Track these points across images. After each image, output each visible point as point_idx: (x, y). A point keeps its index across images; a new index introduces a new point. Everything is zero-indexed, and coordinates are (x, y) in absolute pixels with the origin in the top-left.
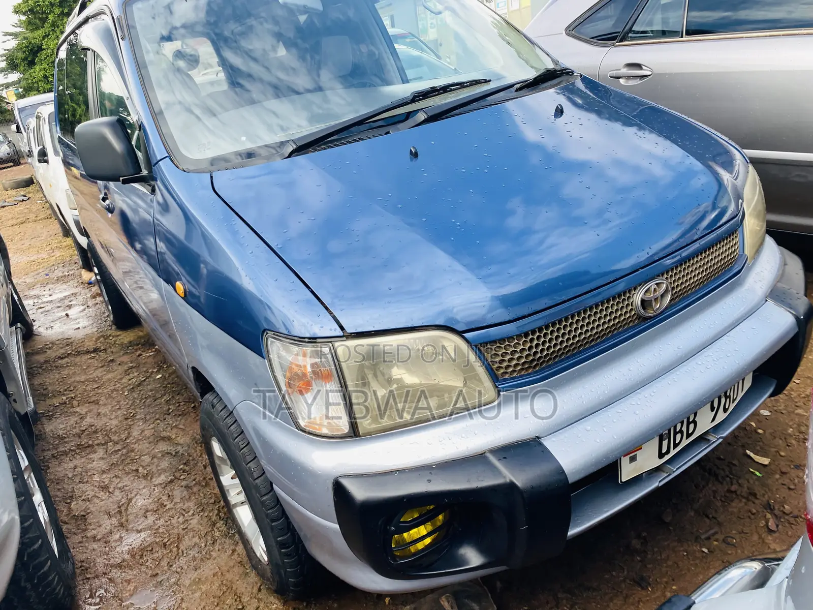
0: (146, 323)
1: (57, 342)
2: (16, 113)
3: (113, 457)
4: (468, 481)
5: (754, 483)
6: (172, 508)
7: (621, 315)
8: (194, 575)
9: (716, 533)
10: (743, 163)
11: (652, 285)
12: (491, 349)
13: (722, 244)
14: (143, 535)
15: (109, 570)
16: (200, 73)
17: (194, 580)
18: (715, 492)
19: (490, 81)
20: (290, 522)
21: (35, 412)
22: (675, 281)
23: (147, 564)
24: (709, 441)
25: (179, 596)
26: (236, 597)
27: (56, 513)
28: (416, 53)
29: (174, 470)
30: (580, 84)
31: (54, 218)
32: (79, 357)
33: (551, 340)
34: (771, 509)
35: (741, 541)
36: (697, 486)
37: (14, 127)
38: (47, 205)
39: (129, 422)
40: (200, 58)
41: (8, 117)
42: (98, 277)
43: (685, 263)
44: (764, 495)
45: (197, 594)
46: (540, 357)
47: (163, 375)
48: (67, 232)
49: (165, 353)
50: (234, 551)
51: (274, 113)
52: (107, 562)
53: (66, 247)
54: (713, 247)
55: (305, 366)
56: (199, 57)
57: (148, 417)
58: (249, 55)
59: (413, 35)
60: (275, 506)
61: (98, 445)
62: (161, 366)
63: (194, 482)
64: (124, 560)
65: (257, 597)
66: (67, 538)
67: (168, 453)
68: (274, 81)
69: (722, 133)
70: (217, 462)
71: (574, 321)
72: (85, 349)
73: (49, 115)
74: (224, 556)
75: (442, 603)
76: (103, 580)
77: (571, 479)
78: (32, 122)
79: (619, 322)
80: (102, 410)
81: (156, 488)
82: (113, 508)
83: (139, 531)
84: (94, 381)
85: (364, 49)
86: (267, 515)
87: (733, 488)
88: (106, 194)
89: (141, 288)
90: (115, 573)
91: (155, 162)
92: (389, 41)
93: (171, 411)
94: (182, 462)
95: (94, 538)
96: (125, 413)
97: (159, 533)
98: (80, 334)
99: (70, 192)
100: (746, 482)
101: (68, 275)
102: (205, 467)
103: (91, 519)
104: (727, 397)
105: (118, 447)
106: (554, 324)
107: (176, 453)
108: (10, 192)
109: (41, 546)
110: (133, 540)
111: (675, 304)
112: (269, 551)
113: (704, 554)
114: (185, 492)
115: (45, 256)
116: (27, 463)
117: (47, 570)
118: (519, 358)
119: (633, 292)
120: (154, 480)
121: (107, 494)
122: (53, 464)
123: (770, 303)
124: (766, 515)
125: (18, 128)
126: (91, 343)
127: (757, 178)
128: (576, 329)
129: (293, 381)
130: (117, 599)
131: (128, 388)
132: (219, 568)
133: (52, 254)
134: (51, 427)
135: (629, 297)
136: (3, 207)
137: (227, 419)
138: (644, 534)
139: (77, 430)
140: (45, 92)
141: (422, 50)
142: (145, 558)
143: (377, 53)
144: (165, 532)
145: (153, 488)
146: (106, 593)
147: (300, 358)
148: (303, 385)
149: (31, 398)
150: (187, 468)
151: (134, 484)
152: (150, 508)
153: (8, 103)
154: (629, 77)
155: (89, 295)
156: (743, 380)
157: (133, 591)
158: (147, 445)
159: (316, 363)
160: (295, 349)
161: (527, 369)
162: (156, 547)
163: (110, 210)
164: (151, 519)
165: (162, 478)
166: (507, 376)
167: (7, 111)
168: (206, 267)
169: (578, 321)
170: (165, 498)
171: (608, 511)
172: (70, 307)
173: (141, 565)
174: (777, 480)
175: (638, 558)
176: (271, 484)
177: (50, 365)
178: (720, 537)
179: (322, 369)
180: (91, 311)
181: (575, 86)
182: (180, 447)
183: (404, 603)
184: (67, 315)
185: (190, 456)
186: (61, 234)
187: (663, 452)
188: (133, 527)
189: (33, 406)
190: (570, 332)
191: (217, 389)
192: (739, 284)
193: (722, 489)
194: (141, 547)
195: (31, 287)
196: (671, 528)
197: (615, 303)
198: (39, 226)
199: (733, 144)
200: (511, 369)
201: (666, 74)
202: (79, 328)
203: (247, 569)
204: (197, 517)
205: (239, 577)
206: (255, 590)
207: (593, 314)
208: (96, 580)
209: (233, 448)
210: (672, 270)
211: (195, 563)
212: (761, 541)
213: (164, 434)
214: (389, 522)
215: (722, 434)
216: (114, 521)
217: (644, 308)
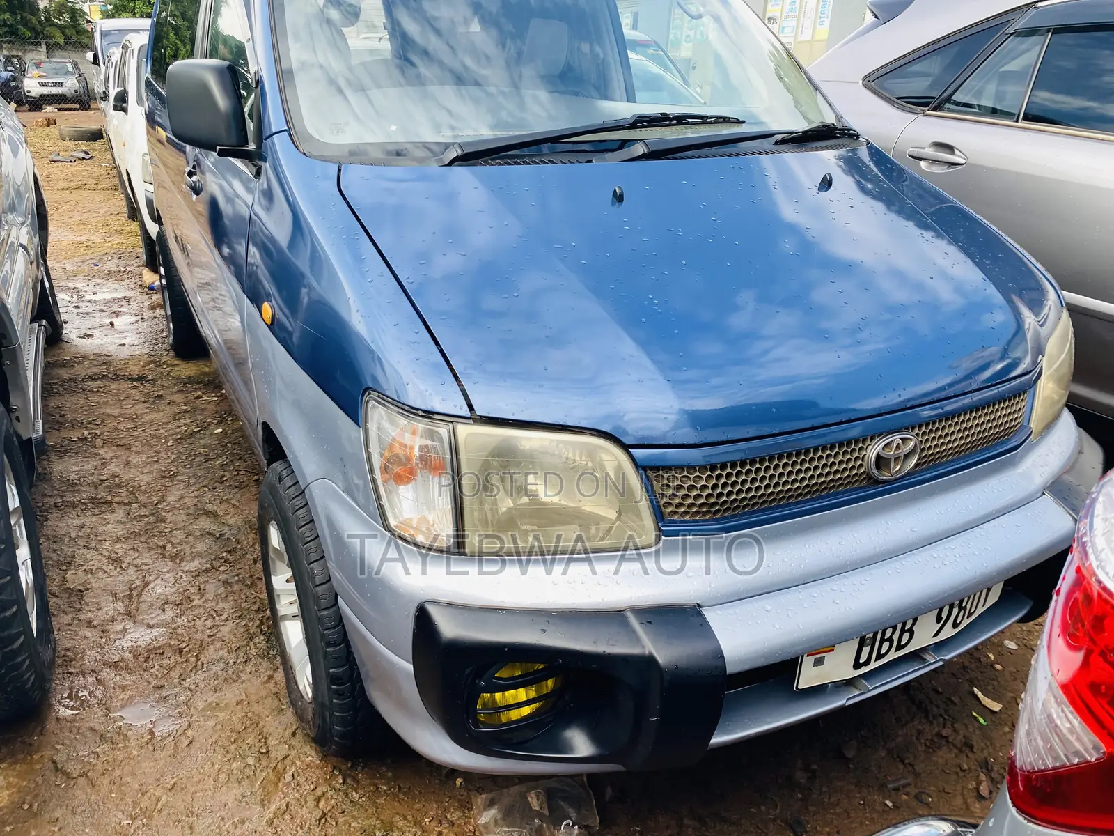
0: (216, 355)
1: (91, 357)
2: (97, 36)
3: (135, 523)
4: (595, 642)
5: (974, 731)
6: (200, 606)
7: (845, 469)
8: (212, 698)
9: (909, 784)
10: (1056, 306)
11: (896, 438)
12: (663, 477)
13: (1002, 405)
14: (155, 632)
15: (100, 668)
16: (358, 34)
17: (210, 704)
18: (920, 732)
19: (743, 122)
20: (351, 651)
21: (42, 441)
22: (927, 440)
23: (152, 671)
24: (924, 660)
25: (186, 720)
26: (261, 737)
27: (45, 580)
28: (656, 69)
29: (213, 557)
30: (864, 154)
31: (120, 191)
32: (116, 383)
33: (744, 482)
34: (988, 770)
35: (939, 801)
36: (898, 720)
37: (90, 55)
38: (115, 171)
39: (167, 482)
40: (362, 13)
41: (85, 40)
42: (164, 282)
43: (947, 419)
44: (982, 750)
45: (211, 723)
46: (725, 502)
47: (224, 430)
48: (134, 214)
49: (234, 402)
50: (270, 677)
51: (450, 112)
52: (99, 657)
53: (129, 233)
54: (989, 407)
55: (412, 448)
56: (360, 9)
57: (193, 480)
58: (430, 24)
59: (660, 47)
60: (335, 627)
61: (118, 503)
62: (224, 418)
63: (236, 578)
64: (123, 659)
65: (288, 742)
66: (54, 615)
67: (209, 534)
68: (458, 68)
69: (1038, 261)
70: (271, 554)
71: (781, 464)
72: (127, 374)
73: (140, 48)
74: (257, 682)
75: (530, 799)
76: (90, 680)
77: (730, 669)
78: (116, 54)
79: (840, 478)
80: (134, 459)
81: (184, 576)
82: (122, 590)
83: (149, 626)
84: (131, 418)
85: (585, 47)
86: (323, 636)
87: (944, 733)
88: (194, 167)
89: (219, 309)
90: (108, 674)
91: (269, 134)
92: (622, 45)
93: (225, 479)
94: (225, 549)
95: (89, 623)
96: (164, 469)
97: (176, 634)
98: (125, 353)
99: (147, 158)
100: (964, 727)
101: (124, 271)
102: (255, 561)
103: (89, 597)
104: (961, 608)
105: (143, 512)
106: (753, 462)
107: (220, 535)
108: (68, 143)
109: (14, 614)
110: (140, 636)
111: (922, 471)
112: (315, 685)
113: (887, 808)
114: (222, 589)
115: (97, 238)
116: (17, 504)
117: (17, 648)
118: (697, 497)
119: (868, 443)
120: (183, 564)
121: (118, 569)
122: (55, 514)
123: (1048, 497)
124: (979, 775)
125: (96, 57)
126: (135, 368)
127: (1071, 329)
128: (781, 475)
129: (391, 463)
130: (104, 707)
131: (174, 437)
132: (247, 696)
133: (108, 239)
134: (60, 467)
135: (861, 449)
136: (55, 161)
137: (294, 500)
138: (814, 767)
139: (94, 479)
140: (142, 16)
141: (666, 68)
142: (151, 663)
143: (602, 56)
144: (185, 635)
145: (180, 574)
146: (90, 696)
147: (407, 435)
148: (404, 471)
149: (41, 421)
150: (231, 558)
151: (157, 565)
152: (171, 599)
153: (88, 21)
154: (933, 161)
155: (146, 304)
156: (989, 590)
157: (127, 700)
158: (185, 518)
159: (427, 446)
160: (403, 421)
161: (705, 513)
162: (169, 652)
163: (196, 190)
164: (169, 614)
165: (195, 564)
166: (676, 517)
167: (84, 31)
168: (308, 294)
169: (785, 465)
170: (193, 590)
171: (770, 723)
172: (118, 314)
173: (144, 670)
174: (1005, 734)
175: (799, 796)
176: (336, 595)
177: (74, 385)
178: (913, 790)
179: (433, 455)
180: (145, 326)
181: (856, 154)
182: (226, 529)
183: (480, 790)
184: (112, 324)
185: (238, 543)
186: (126, 215)
187: (861, 661)
188: (143, 619)
189: (41, 433)
190: (772, 476)
191: (290, 456)
192: (1012, 464)
193: (930, 731)
194: (150, 647)
195: (71, 276)
196: (851, 766)
197: (841, 452)
198: (98, 197)
199: (1049, 277)
200: (682, 509)
201: (985, 167)
202: (124, 345)
203: (282, 704)
204: (230, 624)
205: (271, 714)
206: (288, 733)
207: (808, 459)
208: (81, 678)
209: (295, 538)
210: (927, 425)
211: (216, 682)
212: (964, 807)
213: (210, 507)
214: (479, 674)
215: (944, 656)
216: (120, 607)
217: (878, 467)
